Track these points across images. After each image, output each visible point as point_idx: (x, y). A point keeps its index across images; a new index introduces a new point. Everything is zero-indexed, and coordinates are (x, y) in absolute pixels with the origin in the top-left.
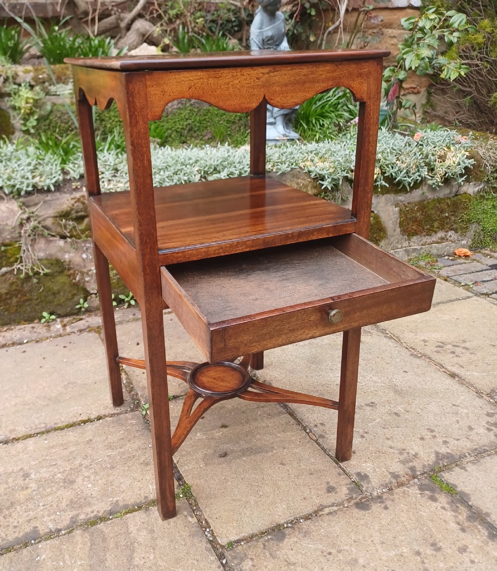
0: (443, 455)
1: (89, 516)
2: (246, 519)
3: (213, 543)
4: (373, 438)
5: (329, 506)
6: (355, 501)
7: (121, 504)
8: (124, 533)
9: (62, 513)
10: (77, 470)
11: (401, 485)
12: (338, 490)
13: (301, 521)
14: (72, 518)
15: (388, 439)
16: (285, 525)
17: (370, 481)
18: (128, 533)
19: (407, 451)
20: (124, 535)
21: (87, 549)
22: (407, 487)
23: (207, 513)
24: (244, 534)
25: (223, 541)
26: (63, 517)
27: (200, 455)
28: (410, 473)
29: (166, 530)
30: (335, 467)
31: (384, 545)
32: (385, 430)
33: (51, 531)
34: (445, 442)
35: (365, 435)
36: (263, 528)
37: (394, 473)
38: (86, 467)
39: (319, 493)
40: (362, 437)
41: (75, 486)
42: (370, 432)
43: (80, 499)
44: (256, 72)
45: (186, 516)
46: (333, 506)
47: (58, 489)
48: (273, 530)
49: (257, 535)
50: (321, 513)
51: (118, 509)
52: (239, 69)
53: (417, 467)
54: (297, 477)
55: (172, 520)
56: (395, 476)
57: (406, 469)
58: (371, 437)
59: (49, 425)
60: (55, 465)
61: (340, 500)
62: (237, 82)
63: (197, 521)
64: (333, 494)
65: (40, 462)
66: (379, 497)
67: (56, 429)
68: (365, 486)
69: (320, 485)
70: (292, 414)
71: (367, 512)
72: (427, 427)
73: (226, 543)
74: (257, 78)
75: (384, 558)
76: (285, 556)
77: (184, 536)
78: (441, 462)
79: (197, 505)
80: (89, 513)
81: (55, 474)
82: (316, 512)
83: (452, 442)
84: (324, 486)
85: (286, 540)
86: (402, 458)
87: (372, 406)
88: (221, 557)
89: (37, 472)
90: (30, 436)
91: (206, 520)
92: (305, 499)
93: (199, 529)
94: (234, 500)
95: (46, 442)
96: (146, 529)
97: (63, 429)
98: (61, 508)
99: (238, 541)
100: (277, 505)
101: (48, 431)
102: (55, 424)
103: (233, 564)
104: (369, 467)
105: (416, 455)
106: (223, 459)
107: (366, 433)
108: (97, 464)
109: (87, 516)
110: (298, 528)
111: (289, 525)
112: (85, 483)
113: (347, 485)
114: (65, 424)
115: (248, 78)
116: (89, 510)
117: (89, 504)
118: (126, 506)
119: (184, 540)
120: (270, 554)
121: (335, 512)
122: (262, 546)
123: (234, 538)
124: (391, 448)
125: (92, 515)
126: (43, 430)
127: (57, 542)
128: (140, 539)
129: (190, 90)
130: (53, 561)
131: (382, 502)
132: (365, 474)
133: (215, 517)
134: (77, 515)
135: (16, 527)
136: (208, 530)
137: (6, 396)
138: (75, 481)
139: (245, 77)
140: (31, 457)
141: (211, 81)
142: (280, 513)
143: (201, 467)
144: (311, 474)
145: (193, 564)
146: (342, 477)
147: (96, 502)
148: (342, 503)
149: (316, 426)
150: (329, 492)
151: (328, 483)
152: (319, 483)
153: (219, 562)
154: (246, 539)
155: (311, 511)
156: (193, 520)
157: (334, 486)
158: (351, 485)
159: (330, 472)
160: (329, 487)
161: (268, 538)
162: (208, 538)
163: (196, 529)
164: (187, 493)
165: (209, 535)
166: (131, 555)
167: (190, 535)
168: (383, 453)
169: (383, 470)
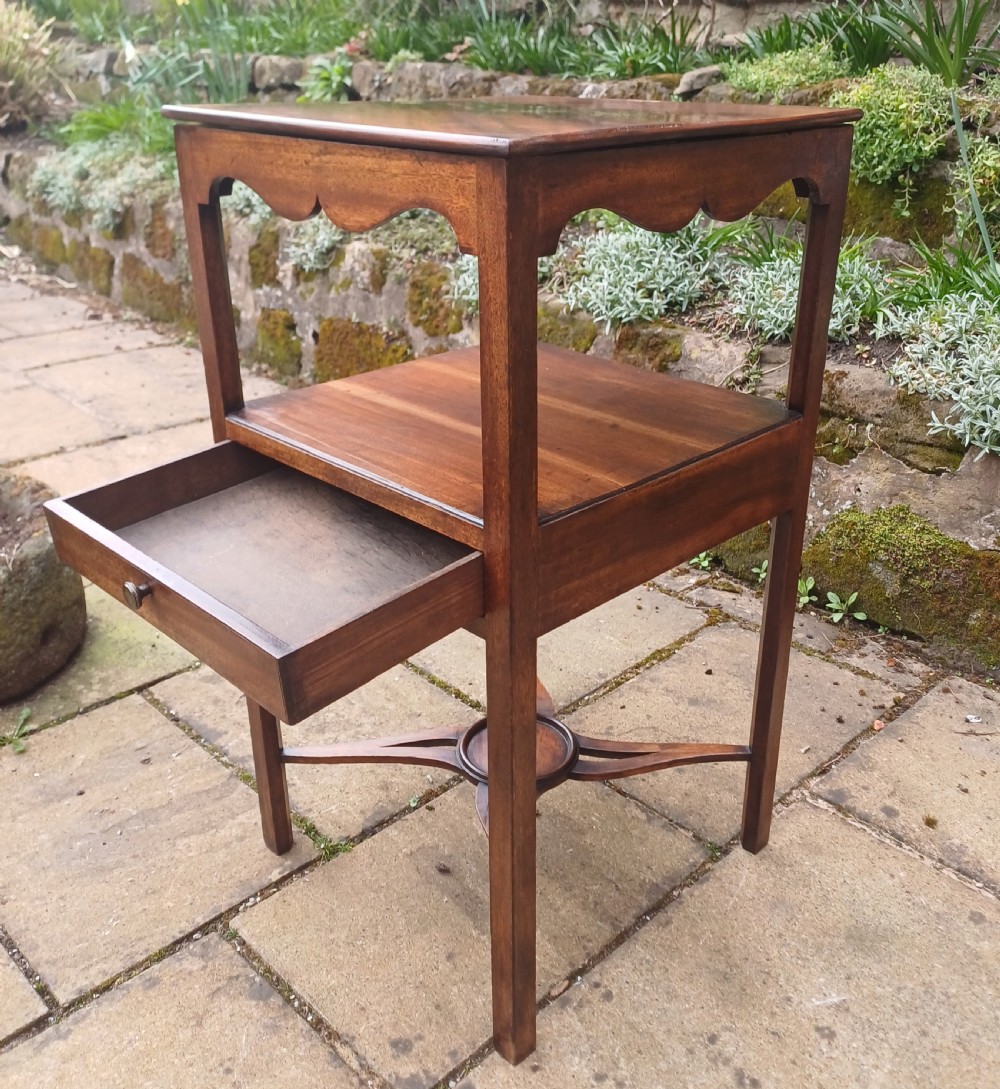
3: (234, 910)
5: (356, 1053)
8: (233, 813)
12: (404, 1058)
13: (309, 1018)
16: (292, 997)
18: (233, 816)
20: (229, 814)
21: (198, 789)
23: (294, 889)
24: (253, 944)
25: (235, 923)
27: (429, 840)
30: (474, 1043)
33: (221, 749)
35: (610, 1083)
36: (275, 968)
39: (388, 1030)
40: (599, 1078)
45: (281, 865)
46: (360, 1058)
48: (278, 981)
49: (260, 963)
50: (337, 1045)
54: (422, 986)
61: (378, 1069)
63: (274, 880)
64: (390, 1053)
69: (410, 1026)
73: (233, 927)
76: (216, 1009)
77: (238, 876)
79: (312, 871)
82: (333, 1035)
84: (407, 1033)
85: (254, 1003)
87: (740, 1083)
88: (204, 929)
91: (280, 890)
92: (363, 1009)
93: (257, 889)
94: (332, 911)
95: (397, 679)
96: (245, 831)
97: (433, 682)
99: (241, 942)
100: (334, 971)
101: (420, 672)
102: (438, 671)
103: (190, 948)
106: (434, 872)
107: (619, 1085)
110: (285, 1014)
111: (296, 1004)
113: (425, 1072)
114: (441, 679)
119: (232, 877)
120: (219, 989)
121: (344, 1065)
122: (235, 974)
123: (244, 933)
126: (421, 666)
127: (205, 760)
128: (222, 832)
130: (171, 769)
135: (224, 717)
136: (258, 899)
142: (313, 979)
143: (400, 850)
144: (438, 1007)
145: (185, 901)
146: (448, 1060)
148: (372, 1074)
149: (597, 985)
150: (395, 1044)
151: (420, 1038)
152: (413, 1024)
153: (191, 930)
154: (250, 951)
155: (334, 1026)
156: (275, 876)
157: (414, 1050)
158: (428, 1077)
159: (454, 1036)
160: (407, 1040)
161: (253, 978)
162: (241, 904)
163: (257, 884)
164: (333, 852)
165: (248, 904)
166: (193, 833)
167: (241, 881)
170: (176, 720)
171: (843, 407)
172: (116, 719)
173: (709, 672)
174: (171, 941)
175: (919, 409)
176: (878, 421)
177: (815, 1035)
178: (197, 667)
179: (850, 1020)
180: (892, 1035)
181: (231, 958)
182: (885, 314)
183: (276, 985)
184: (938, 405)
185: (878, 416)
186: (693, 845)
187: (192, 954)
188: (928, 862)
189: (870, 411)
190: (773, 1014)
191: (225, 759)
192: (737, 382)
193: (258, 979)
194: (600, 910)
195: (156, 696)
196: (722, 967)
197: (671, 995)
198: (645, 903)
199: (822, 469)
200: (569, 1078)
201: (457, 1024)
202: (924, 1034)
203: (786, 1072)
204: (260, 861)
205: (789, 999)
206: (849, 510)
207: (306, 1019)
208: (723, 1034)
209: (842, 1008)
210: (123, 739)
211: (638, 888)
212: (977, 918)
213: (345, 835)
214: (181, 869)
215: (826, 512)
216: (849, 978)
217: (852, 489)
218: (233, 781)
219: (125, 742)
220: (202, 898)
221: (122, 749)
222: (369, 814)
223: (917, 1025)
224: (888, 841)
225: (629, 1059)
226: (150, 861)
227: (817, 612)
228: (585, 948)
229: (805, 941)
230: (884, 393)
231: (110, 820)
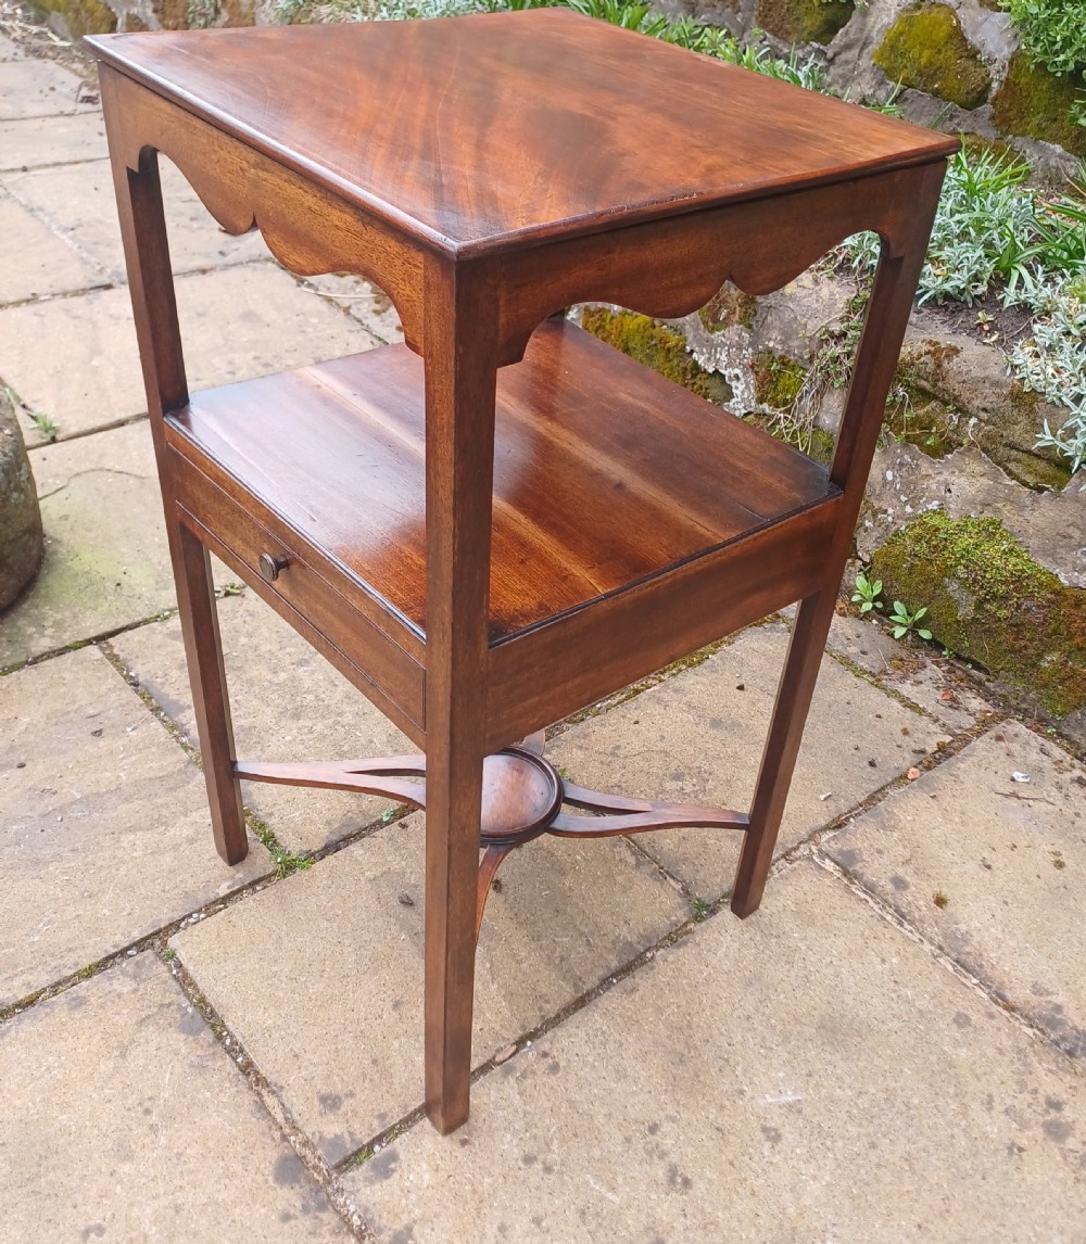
3: (174, 926)
4: (531, 1185)
5: (282, 1104)
8: (186, 809)
12: (331, 1116)
13: (240, 1060)
15: (537, 1221)
16: (225, 1033)
17: (373, 1184)
20: (181, 809)
21: (151, 775)
23: (241, 908)
24: (190, 967)
25: (174, 941)
27: (396, 864)
30: (406, 1106)
32: (573, 1216)
33: (183, 725)
35: (538, 1166)
36: (209, 1000)
37: (411, 1237)
39: (318, 1082)
40: (529, 1160)
42: (553, 1177)
45: (233, 878)
46: (286, 1111)
47: (278, 706)
48: (210, 1014)
49: (198, 991)
50: (264, 1092)
54: (362, 1036)
58: (533, 1178)
61: (304, 1125)
63: (222, 895)
64: (317, 1109)
66: (324, 1206)
68: (360, 1173)
69: (343, 1081)
71: (270, 1178)
73: (172, 947)
76: (142, 1040)
77: (183, 886)
79: (265, 887)
82: (261, 1081)
84: (339, 1088)
85: (183, 1037)
87: (672, 1181)
88: (140, 945)
91: (225, 908)
92: (296, 1056)
93: (202, 904)
96: (197, 832)
99: (178, 965)
100: (272, 1009)
103: (124, 965)
104: (419, 1178)
106: (395, 902)
107: (548, 1169)
110: (215, 1053)
111: (228, 1042)
112: (295, 731)
113: (350, 1133)
119: (176, 887)
120: (148, 1017)
121: (270, 1118)
122: (167, 1001)
123: (182, 955)
124: (502, 1229)
127: (163, 739)
128: (172, 831)
130: (123, 746)
131: (305, 1209)
132: (393, 1171)
133: (233, 918)
136: (202, 915)
138: (298, 719)
142: (249, 1017)
143: (363, 873)
144: (375, 1062)
145: (123, 910)
146: (376, 1123)
148: (296, 1129)
149: (545, 1055)
150: (323, 1099)
151: (351, 1095)
152: (346, 1078)
153: (126, 945)
154: (186, 975)
155: (263, 1072)
156: (223, 890)
157: (343, 1109)
158: (352, 1140)
159: (387, 1096)
160: (337, 1096)
161: (186, 1008)
162: (183, 919)
163: (202, 898)
164: (289, 867)
165: (192, 920)
166: (140, 829)
167: (186, 893)
168: (478, 1210)
169: (417, 1211)
170: (136, 685)
171: (947, 391)
172: (67, 675)
173: (741, 688)
174: (104, 955)
175: (1032, 411)
176: (984, 416)
177: (760, 1135)
178: (166, 618)
179: (800, 1123)
180: (840, 1144)
181: (165, 982)
182: (1020, 275)
183: (209, 1018)
184: (1054, 410)
185: (985, 410)
186: (679, 900)
187: (124, 973)
188: (927, 947)
189: (976, 403)
190: (722, 1107)
191: (184, 739)
192: (832, 335)
193: (190, 1010)
194: (566, 967)
195: (116, 651)
196: (679, 1047)
197: (621, 1075)
198: (614, 964)
199: (913, 459)
200: (497, 1157)
201: (393, 1083)
202: (873, 1146)
203: (721, 1173)
204: (209, 869)
205: (742, 1092)
206: (934, 512)
207: (234, 1059)
208: (665, 1124)
209: (794, 1109)
210: (74, 702)
211: (609, 946)
212: (962, 1021)
213: (305, 848)
214: (123, 871)
215: (908, 509)
216: (810, 1075)
217: (942, 488)
218: (192, 768)
219: (76, 706)
220: (142, 908)
221: (72, 715)
222: (336, 826)
223: (868, 1135)
224: (889, 918)
225: (563, 1141)
226: (89, 859)
227: (879, 620)
228: (541, 1009)
229: (773, 1027)
230: (996, 384)
231: (52, 802)
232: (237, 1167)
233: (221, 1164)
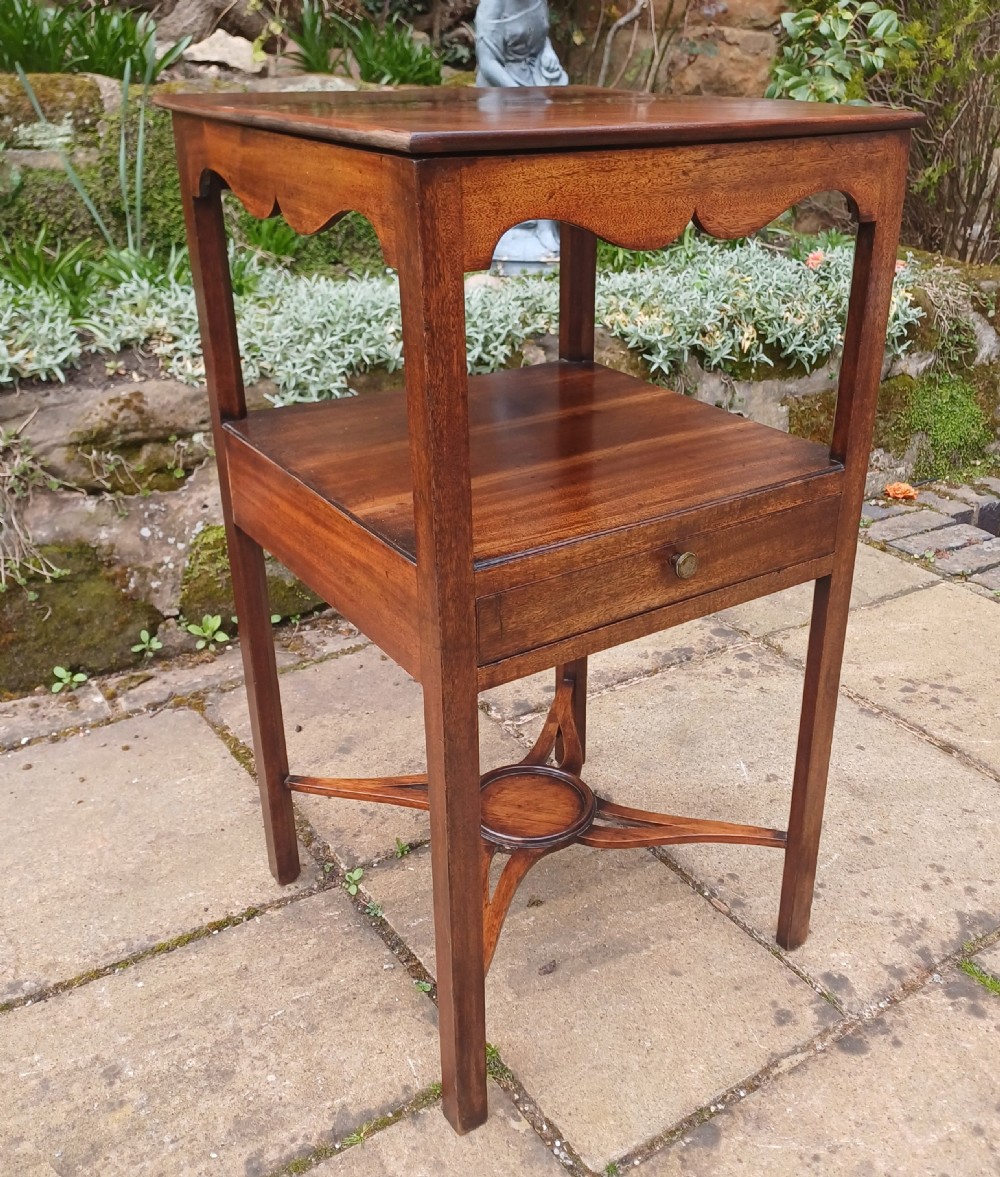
0: (971, 916)
1: (287, 1152)
2: (632, 1106)
3: (574, 1168)
4: (837, 895)
5: (788, 1055)
6: (833, 1036)
7: (354, 1111)
9: (223, 1153)
10: (232, 1043)
11: (910, 989)
12: (798, 1017)
13: (742, 1094)
14: (249, 1162)
15: (865, 895)
16: (713, 1109)
17: (853, 989)
19: (906, 917)
22: (925, 993)
23: (549, 1105)
25: (598, 1165)
26: (228, 1164)
27: (500, 975)
28: (921, 962)
29: (469, 1158)
30: (779, 967)
31: (913, 1124)
32: (856, 877)
34: (970, 890)
35: (819, 891)
36: (671, 1122)
37: (892, 967)
38: (251, 1034)
39: (763, 1027)
41: (239, 1084)
42: (828, 884)
43: (255, 1112)
44: (682, 157)
46: (794, 1052)
47: (198, 1096)
48: (689, 1121)
49: (661, 1139)
50: (776, 1071)
51: (350, 1124)
52: (649, 153)
53: (931, 947)
54: (711, 997)
55: (476, 1133)
56: (897, 972)
57: (914, 956)
58: (831, 893)
59: (136, 943)
60: (176, 1038)
61: (807, 1038)
62: (644, 180)
63: (529, 1126)
64: (791, 1027)
65: (137, 1036)
66: (879, 1022)
67: (155, 951)
68: (844, 1000)
69: (761, 1009)
70: (666, 860)
71: (864, 1056)
72: (930, 862)
73: (603, 1168)
74: (684, 173)
75: (920, 1151)
77: (512, 1167)
78: (971, 933)
79: (520, 1088)
80: (286, 1142)
81: (182, 1061)
82: (766, 1071)
83: (983, 889)
84: (769, 1012)
85: (724, 1141)
86: (900, 931)
89: (138, 1060)
90: (98, 974)
91: (548, 1121)
92: (738, 1045)
93: (539, 1145)
94: (595, 1067)
95: (140, 984)
96: (425, 1161)
97: (174, 948)
98: (216, 1142)
99: (626, 1160)
100: (687, 1067)
101: (136, 959)
102: (151, 938)
104: (844, 958)
105: (923, 924)
106: (550, 978)
107: (821, 886)
108: (274, 1023)
109: (282, 1151)
110: (741, 1111)
111: (720, 1107)
112: (258, 1073)
113: (812, 1003)
114: (174, 936)
115: (667, 172)
116: (284, 1136)
117: (282, 1123)
118: (367, 1116)
121: (803, 1064)
122: (678, 1162)
123: (617, 1154)
124: (875, 913)
125: (294, 1147)
126: (125, 955)
129: (552, 200)
131: (887, 1032)
132: (840, 975)
133: (565, 1111)
134: (260, 1153)
136: (558, 1143)
137: (14, 880)
138: (233, 1072)
139: (659, 170)
140: (112, 1025)
141: (595, 178)
142: (697, 1084)
143: (508, 1003)
144: (736, 988)
146: (798, 986)
147: (296, 1115)
148: (810, 1045)
150: (781, 1023)
151: (773, 1004)
152: (757, 1007)
154: (642, 1153)
155: (759, 1070)
157: (789, 1009)
158: (817, 1002)
159: (771, 979)
160: (778, 1013)
162: (563, 1163)
163: (530, 1147)
165: (565, 1152)
167: (523, 1162)
168: (862, 926)
169: (871, 961)
201: (756, 977)
206: (203, 531)
207: (742, 1098)
215: (181, 546)
217: (199, 508)
232: (860, 1080)
233: (859, 1091)
